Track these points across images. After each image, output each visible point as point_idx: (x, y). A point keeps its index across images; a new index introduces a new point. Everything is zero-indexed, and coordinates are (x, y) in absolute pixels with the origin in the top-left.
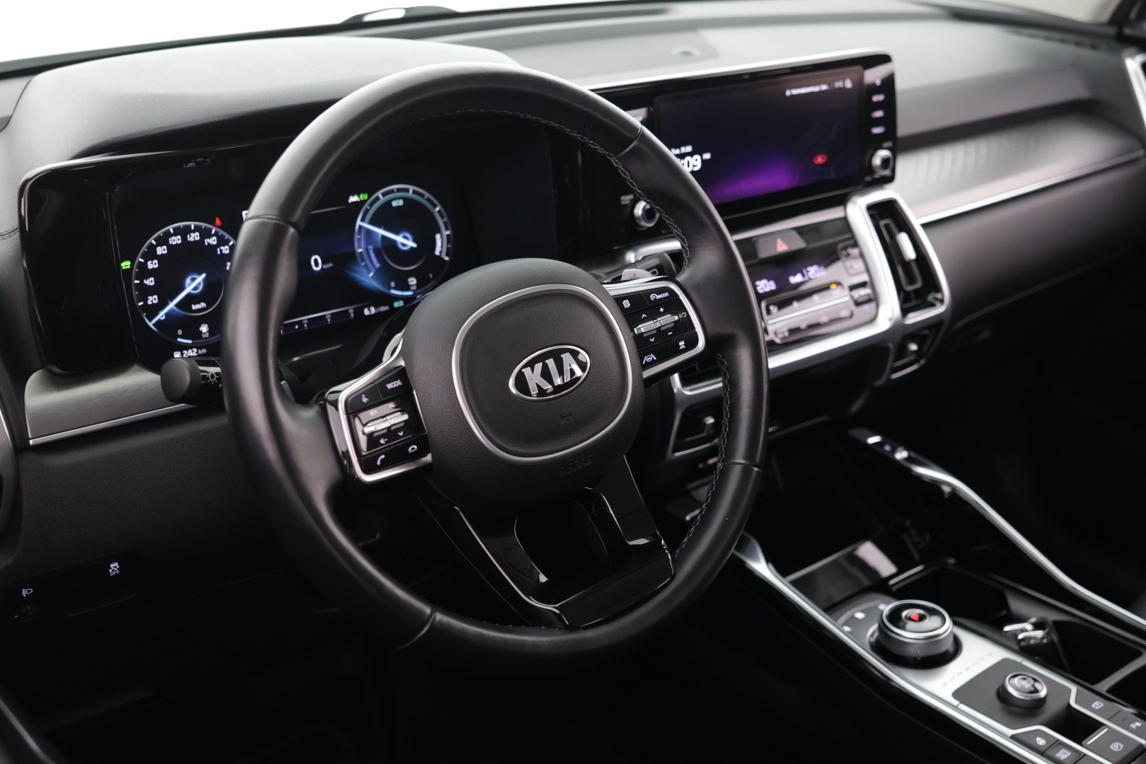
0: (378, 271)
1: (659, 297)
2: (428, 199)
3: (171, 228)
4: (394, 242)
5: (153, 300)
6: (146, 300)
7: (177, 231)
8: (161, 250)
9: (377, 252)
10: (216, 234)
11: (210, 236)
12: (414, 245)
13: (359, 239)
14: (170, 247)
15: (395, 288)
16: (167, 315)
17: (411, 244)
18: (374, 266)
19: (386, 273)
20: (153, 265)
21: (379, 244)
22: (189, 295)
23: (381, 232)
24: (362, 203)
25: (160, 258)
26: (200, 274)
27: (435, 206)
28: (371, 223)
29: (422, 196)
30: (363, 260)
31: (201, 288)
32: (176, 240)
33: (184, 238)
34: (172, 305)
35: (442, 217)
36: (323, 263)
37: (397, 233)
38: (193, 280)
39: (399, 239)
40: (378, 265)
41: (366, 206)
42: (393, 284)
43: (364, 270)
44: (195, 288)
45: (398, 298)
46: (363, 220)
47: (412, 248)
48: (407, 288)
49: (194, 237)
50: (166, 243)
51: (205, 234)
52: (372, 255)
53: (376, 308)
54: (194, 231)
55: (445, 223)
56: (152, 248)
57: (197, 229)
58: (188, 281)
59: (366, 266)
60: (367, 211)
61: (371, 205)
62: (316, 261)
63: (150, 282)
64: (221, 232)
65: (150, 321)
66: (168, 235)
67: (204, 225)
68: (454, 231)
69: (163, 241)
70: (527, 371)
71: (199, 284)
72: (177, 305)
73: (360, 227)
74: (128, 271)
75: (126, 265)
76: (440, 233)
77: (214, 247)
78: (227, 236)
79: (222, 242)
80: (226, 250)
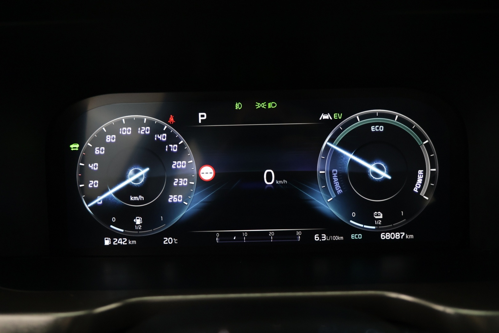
0: (338, 197)
2: (416, 130)
3: (123, 119)
4: (365, 169)
5: (94, 184)
6: (87, 183)
7: (129, 123)
8: (110, 139)
9: (342, 177)
10: (167, 131)
11: (161, 132)
12: (389, 177)
13: (324, 160)
14: (119, 137)
15: (356, 219)
16: (104, 200)
17: (384, 175)
18: (335, 192)
19: (348, 201)
20: (99, 151)
21: (346, 169)
22: (129, 186)
23: (351, 156)
24: (335, 122)
25: (108, 146)
26: (144, 167)
27: (423, 139)
28: (340, 145)
29: (410, 125)
30: (324, 182)
31: (142, 180)
32: (126, 131)
33: (135, 130)
34: (111, 192)
35: (430, 152)
36: (277, 178)
37: (370, 161)
38: (136, 172)
39: (372, 167)
40: (340, 191)
41: (339, 126)
42: (354, 214)
43: (322, 193)
44: (137, 180)
45: (357, 230)
46: (331, 141)
47: (385, 179)
49: (145, 131)
50: (117, 133)
51: (157, 129)
52: (336, 180)
53: (328, 235)
54: (145, 125)
55: (432, 159)
56: (102, 135)
57: (149, 123)
58: (131, 172)
59: (326, 190)
60: (339, 132)
61: (345, 126)
62: (269, 174)
63: (94, 167)
64: (173, 130)
65: (88, 204)
66: (120, 124)
67: (156, 120)
68: (441, 170)
69: (111, 130)
71: (142, 176)
72: (116, 194)
73: (327, 147)
74: (77, 153)
75: (75, 147)
76: (424, 169)
77: (163, 144)
78: (178, 135)
79: (172, 139)
80: (174, 148)
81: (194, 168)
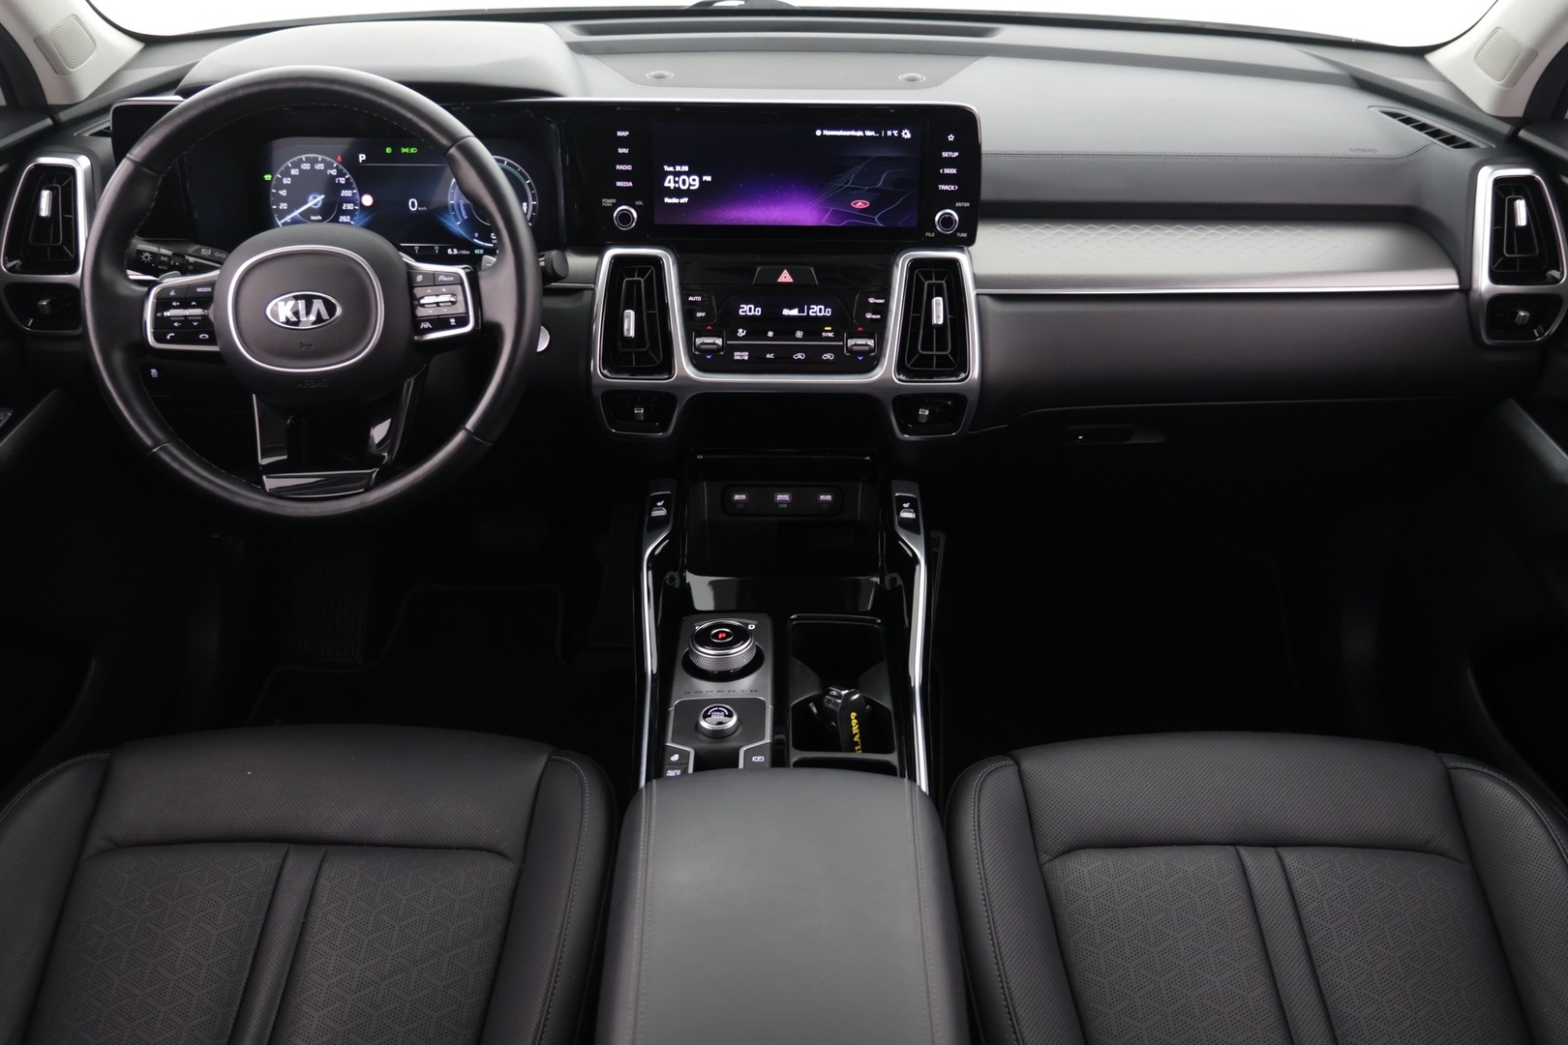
0: (465, 221)
1: (445, 279)
2: (520, 172)
3: (304, 157)
5: (283, 206)
6: (278, 205)
7: (308, 160)
8: (295, 172)
10: (337, 168)
11: (332, 168)
13: (453, 193)
14: (301, 171)
15: (477, 238)
16: (292, 219)
18: (462, 217)
19: (471, 224)
20: (287, 181)
22: (310, 208)
25: (293, 177)
26: (320, 194)
27: (527, 179)
29: (516, 168)
30: (453, 211)
31: (320, 205)
32: (306, 166)
33: (312, 166)
34: (296, 213)
35: (531, 189)
36: (419, 206)
38: (315, 198)
40: (466, 217)
42: (476, 235)
43: (453, 218)
44: (316, 204)
45: (479, 247)
48: (489, 240)
49: (320, 166)
50: (299, 167)
51: (329, 166)
52: (462, 208)
53: (458, 250)
54: (320, 163)
55: (532, 194)
56: (288, 169)
57: (323, 161)
58: (311, 198)
59: (455, 216)
62: (413, 203)
63: (283, 193)
64: (341, 167)
65: (280, 220)
66: (301, 161)
67: (328, 159)
68: (540, 202)
69: (296, 165)
70: (281, 304)
71: (319, 201)
72: (301, 214)
74: (269, 182)
75: (268, 177)
76: (527, 201)
77: (333, 178)
78: (345, 171)
79: (340, 174)
80: (342, 181)
81: (358, 196)
